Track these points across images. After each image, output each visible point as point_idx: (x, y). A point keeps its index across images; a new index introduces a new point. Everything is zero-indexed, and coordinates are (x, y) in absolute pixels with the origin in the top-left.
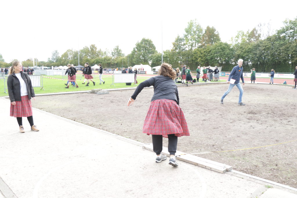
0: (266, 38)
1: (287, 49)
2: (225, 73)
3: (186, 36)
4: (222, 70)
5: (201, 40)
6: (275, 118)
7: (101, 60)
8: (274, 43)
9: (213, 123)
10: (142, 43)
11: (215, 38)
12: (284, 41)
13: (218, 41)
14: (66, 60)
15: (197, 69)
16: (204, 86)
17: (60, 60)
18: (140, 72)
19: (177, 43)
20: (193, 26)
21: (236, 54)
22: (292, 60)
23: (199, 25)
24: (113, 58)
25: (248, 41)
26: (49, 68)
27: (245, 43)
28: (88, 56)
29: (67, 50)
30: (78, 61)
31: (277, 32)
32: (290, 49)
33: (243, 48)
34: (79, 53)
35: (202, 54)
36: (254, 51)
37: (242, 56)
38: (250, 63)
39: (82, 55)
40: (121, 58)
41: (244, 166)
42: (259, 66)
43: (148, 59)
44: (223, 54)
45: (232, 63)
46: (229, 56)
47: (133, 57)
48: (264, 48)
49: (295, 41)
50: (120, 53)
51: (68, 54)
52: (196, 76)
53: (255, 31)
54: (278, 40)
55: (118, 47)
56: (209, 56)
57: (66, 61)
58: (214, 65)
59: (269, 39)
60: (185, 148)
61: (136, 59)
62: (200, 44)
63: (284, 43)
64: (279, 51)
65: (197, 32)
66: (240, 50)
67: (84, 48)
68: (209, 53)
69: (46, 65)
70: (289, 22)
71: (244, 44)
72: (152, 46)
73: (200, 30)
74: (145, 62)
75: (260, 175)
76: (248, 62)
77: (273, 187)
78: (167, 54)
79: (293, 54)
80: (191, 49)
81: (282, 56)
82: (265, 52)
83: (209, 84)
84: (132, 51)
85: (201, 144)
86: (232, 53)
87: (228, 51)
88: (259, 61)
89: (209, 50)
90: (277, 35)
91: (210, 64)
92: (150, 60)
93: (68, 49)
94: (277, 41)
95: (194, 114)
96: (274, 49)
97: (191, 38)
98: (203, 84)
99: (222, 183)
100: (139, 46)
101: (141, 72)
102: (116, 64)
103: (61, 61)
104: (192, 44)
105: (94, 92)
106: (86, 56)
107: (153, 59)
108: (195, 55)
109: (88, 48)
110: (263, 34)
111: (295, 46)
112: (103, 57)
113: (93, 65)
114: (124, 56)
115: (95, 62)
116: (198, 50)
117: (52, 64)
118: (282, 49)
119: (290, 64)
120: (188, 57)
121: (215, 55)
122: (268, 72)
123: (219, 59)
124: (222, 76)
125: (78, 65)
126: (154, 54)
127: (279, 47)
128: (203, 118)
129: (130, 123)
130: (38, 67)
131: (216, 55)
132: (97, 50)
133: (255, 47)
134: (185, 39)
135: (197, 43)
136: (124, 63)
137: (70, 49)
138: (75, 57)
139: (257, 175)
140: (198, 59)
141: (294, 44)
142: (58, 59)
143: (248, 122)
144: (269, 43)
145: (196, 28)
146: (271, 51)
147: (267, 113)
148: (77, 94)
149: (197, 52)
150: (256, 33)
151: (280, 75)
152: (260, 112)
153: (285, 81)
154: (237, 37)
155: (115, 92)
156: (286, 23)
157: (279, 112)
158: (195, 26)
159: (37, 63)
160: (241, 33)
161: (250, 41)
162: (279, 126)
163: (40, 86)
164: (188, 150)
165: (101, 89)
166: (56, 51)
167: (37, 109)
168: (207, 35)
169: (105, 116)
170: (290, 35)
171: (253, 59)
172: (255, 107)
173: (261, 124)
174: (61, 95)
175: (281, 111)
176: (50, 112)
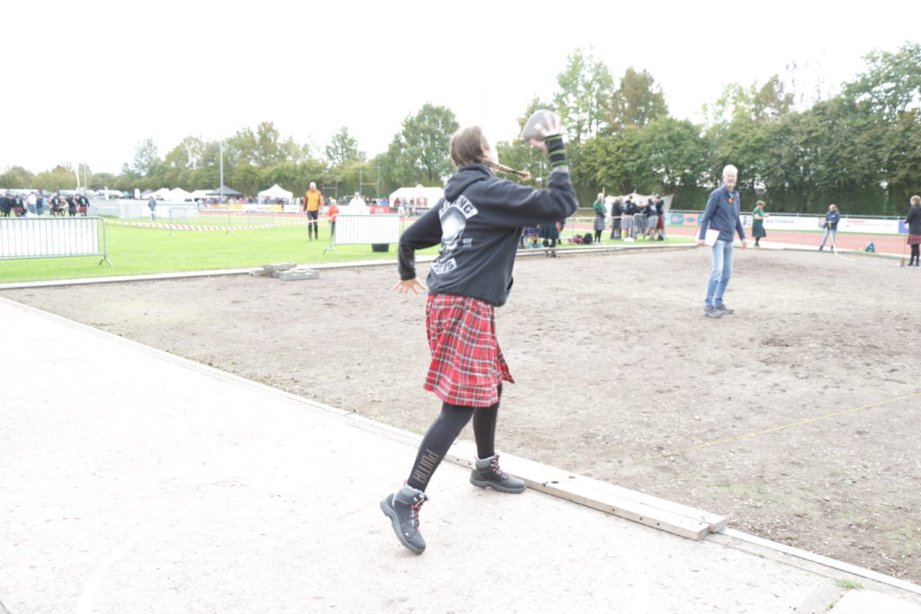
0: (811, 108)
1: (875, 143)
2: (682, 217)
3: (559, 99)
4: (674, 206)
5: (609, 110)
6: (850, 358)
7: (291, 171)
8: (836, 124)
9: (655, 374)
10: (421, 118)
11: (651, 104)
12: (866, 118)
13: (660, 113)
14: (179, 170)
15: (596, 202)
16: (620, 256)
17: (161, 171)
18: (414, 210)
20: (582, 65)
21: (717, 155)
22: (889, 176)
23: (600, 64)
24: (330, 165)
25: (754, 118)
26: (126, 193)
27: (746, 122)
28: (250, 159)
29: (185, 140)
30: (219, 174)
31: (846, 89)
32: (883, 142)
33: (739, 137)
34: (223, 150)
35: (608, 156)
36: (772, 147)
38: (760, 186)
39: (232, 156)
40: (354, 166)
41: (764, 516)
42: (789, 194)
43: (440, 171)
44: (675, 155)
45: (705, 185)
46: (694, 162)
47: (394, 162)
48: (806, 137)
49: (902, 118)
50: (351, 150)
51: (186, 152)
52: (592, 224)
53: (775, 86)
54: (847, 114)
55: (344, 130)
56: (631, 161)
57: (181, 174)
58: (649, 189)
59: (820, 110)
60: (570, 455)
61: (402, 169)
62: (604, 125)
63: (865, 122)
64: (852, 148)
65: (596, 86)
66: (729, 145)
67: (238, 132)
68: (632, 153)
69: (115, 185)
70: (881, 58)
71: (742, 125)
73: (605, 82)
74: (431, 178)
75: (818, 546)
76: (753, 180)
77: (861, 587)
79: (895, 158)
80: (578, 139)
81: (859, 165)
82: (806, 151)
83: (633, 251)
84: (390, 145)
85: (622, 444)
86: (703, 153)
87: (691, 147)
88: (787, 179)
89: (632, 144)
91: (634, 188)
92: (446, 172)
93: (187, 137)
94: (844, 118)
95: (591, 344)
96: (834, 143)
97: (575, 105)
98: (615, 251)
99: (696, 571)
100: (412, 129)
101: (418, 211)
102: (340, 184)
103: (164, 173)
104: (578, 122)
105: (272, 272)
106: (245, 160)
108: (588, 157)
109: (252, 134)
110: (802, 95)
111: (901, 132)
113: (267, 187)
114: (364, 160)
115: (274, 177)
116: (598, 143)
117: (137, 181)
118: (861, 143)
119: (885, 190)
121: (653, 157)
122: (817, 212)
123: (663, 170)
124: (673, 223)
125: (219, 186)
127: (850, 137)
128: (623, 359)
129: (390, 373)
130: (91, 192)
131: (655, 160)
132: (280, 140)
133: (776, 133)
134: (556, 106)
135: (594, 121)
136: (365, 179)
137: (194, 137)
138: (211, 161)
139: (808, 547)
140: (597, 171)
141: (896, 127)
142: (154, 166)
143: (765, 372)
144: (820, 124)
145: (594, 73)
146: (827, 148)
147: (822, 342)
148: (218, 279)
149: (594, 149)
150: (781, 91)
151: (852, 224)
152: (799, 340)
153: (870, 243)
154: (722, 102)
155: (339, 274)
156: (874, 61)
157: (859, 340)
158: (590, 66)
159: (88, 179)
160: (733, 90)
161: (761, 115)
162: (862, 386)
163: (96, 251)
164: (580, 463)
165: (294, 263)
166: (148, 141)
167: (89, 327)
168: (627, 97)
169: (307, 350)
170: (886, 97)
171: (768, 174)
172: (784, 325)
173: (807, 377)
174: (165, 282)
175: (865, 337)
176: (130, 336)
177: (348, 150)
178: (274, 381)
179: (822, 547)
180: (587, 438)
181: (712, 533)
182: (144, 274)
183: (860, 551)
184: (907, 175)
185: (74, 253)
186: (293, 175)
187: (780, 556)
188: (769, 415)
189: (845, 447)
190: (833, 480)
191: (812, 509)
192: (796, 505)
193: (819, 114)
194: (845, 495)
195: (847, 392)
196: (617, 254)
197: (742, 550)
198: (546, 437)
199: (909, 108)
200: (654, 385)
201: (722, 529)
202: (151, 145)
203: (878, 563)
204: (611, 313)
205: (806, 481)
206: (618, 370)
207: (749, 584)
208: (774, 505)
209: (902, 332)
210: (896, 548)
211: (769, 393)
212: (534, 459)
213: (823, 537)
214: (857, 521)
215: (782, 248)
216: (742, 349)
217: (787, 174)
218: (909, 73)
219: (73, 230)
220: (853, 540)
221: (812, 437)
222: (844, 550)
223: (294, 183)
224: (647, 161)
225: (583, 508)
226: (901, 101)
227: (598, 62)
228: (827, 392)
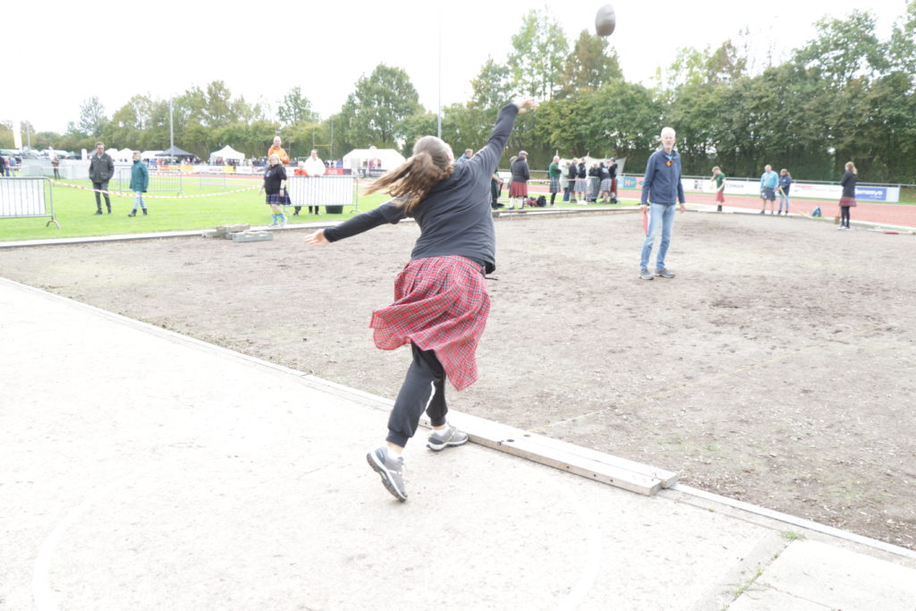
0: (762, 74)
1: (823, 110)
2: (635, 180)
3: (513, 61)
4: (626, 170)
5: (563, 72)
6: (796, 320)
7: (243, 132)
8: (786, 90)
9: (608, 335)
10: (375, 79)
11: (605, 67)
12: (815, 85)
13: (613, 77)
14: (127, 130)
15: (552, 164)
16: (573, 219)
17: (109, 130)
18: (367, 172)
19: (488, 83)
20: (537, 27)
21: (669, 119)
22: (835, 143)
23: (555, 26)
24: (283, 124)
25: (706, 81)
26: (72, 154)
27: (699, 87)
28: (200, 119)
29: (133, 99)
30: (170, 135)
31: (797, 55)
32: (831, 108)
33: (692, 102)
34: (172, 109)
35: (562, 119)
36: (723, 112)
37: (689, 127)
38: (712, 150)
39: (182, 115)
40: (307, 127)
41: (713, 472)
42: (739, 159)
43: (395, 132)
44: (628, 119)
46: (647, 126)
47: (348, 123)
48: (757, 102)
49: (849, 84)
50: (304, 111)
51: (134, 111)
53: (728, 51)
54: (797, 81)
55: (297, 90)
56: (584, 124)
57: (129, 134)
58: (602, 153)
59: (771, 76)
60: (524, 414)
61: (356, 130)
62: (558, 88)
63: (814, 89)
64: (801, 114)
65: (551, 48)
66: (682, 109)
67: (187, 92)
68: (585, 116)
69: (61, 146)
70: (831, 25)
71: (694, 90)
72: (408, 90)
73: (560, 44)
74: (384, 140)
75: (765, 500)
76: (705, 145)
77: (804, 538)
78: (453, 118)
79: (842, 125)
81: (807, 131)
82: (757, 117)
83: (586, 213)
84: (343, 106)
85: (576, 403)
87: (644, 111)
88: (738, 144)
89: (585, 107)
90: (794, 63)
91: (587, 151)
92: (402, 133)
93: (134, 95)
94: (793, 84)
95: (545, 305)
96: (784, 109)
97: (530, 67)
98: (568, 213)
99: (648, 525)
100: (366, 90)
101: (372, 173)
102: (293, 145)
103: (112, 133)
104: (532, 84)
105: (225, 233)
106: (195, 120)
107: (409, 132)
108: (542, 120)
109: (202, 92)
110: (754, 60)
111: (848, 99)
112: (250, 123)
113: (219, 148)
114: (317, 121)
115: (225, 138)
116: (552, 106)
117: (84, 141)
118: (809, 110)
119: (832, 156)
120: (521, 127)
121: (606, 121)
123: (616, 133)
124: (625, 186)
125: (169, 147)
126: (412, 114)
127: (799, 103)
128: (576, 319)
129: (346, 334)
130: (35, 152)
131: (609, 124)
132: (231, 100)
133: (727, 99)
134: (510, 68)
135: (548, 84)
136: (318, 140)
137: (143, 96)
138: (159, 121)
139: (754, 501)
140: (551, 133)
141: (843, 93)
142: (101, 127)
143: (715, 333)
144: (770, 90)
145: (548, 35)
146: (776, 113)
147: (769, 304)
148: (170, 240)
149: (548, 112)
150: (734, 56)
151: (800, 189)
152: (747, 302)
153: (817, 208)
154: (676, 67)
155: (292, 235)
156: (825, 26)
157: (806, 302)
158: (545, 27)
159: (31, 138)
160: (687, 55)
161: (713, 79)
162: (808, 346)
163: (43, 212)
164: (535, 422)
165: (247, 224)
166: (94, 99)
167: (37, 290)
168: (580, 60)
169: (262, 311)
170: (835, 64)
171: (720, 137)
172: (734, 287)
173: (755, 338)
174: (115, 244)
175: (811, 299)
176: (81, 298)
177: (301, 110)
178: (229, 343)
179: (769, 501)
180: (542, 397)
181: (664, 489)
182: (94, 236)
183: (804, 504)
184: (853, 142)
185: (19, 214)
186: (244, 136)
187: (728, 510)
188: (718, 376)
189: (790, 405)
190: (780, 437)
191: (759, 464)
192: (744, 462)
193: (770, 80)
194: (791, 451)
195: (794, 352)
196: (571, 217)
197: (693, 505)
198: (500, 396)
199: (857, 75)
200: (608, 346)
201: (674, 485)
202: (96, 104)
203: (820, 515)
204: (564, 275)
205: (754, 438)
206: (571, 331)
207: (699, 537)
208: (723, 461)
209: (846, 295)
210: (837, 501)
211: (719, 353)
212: (490, 419)
213: (769, 491)
214: (801, 475)
215: (732, 212)
216: (693, 310)
217: (738, 138)
218: (856, 41)
219: (18, 190)
220: (798, 494)
221: (760, 396)
222: (788, 503)
223: (246, 143)
224: (601, 124)
225: (538, 466)
226: (849, 68)
227: (553, 24)
228: (775, 352)
